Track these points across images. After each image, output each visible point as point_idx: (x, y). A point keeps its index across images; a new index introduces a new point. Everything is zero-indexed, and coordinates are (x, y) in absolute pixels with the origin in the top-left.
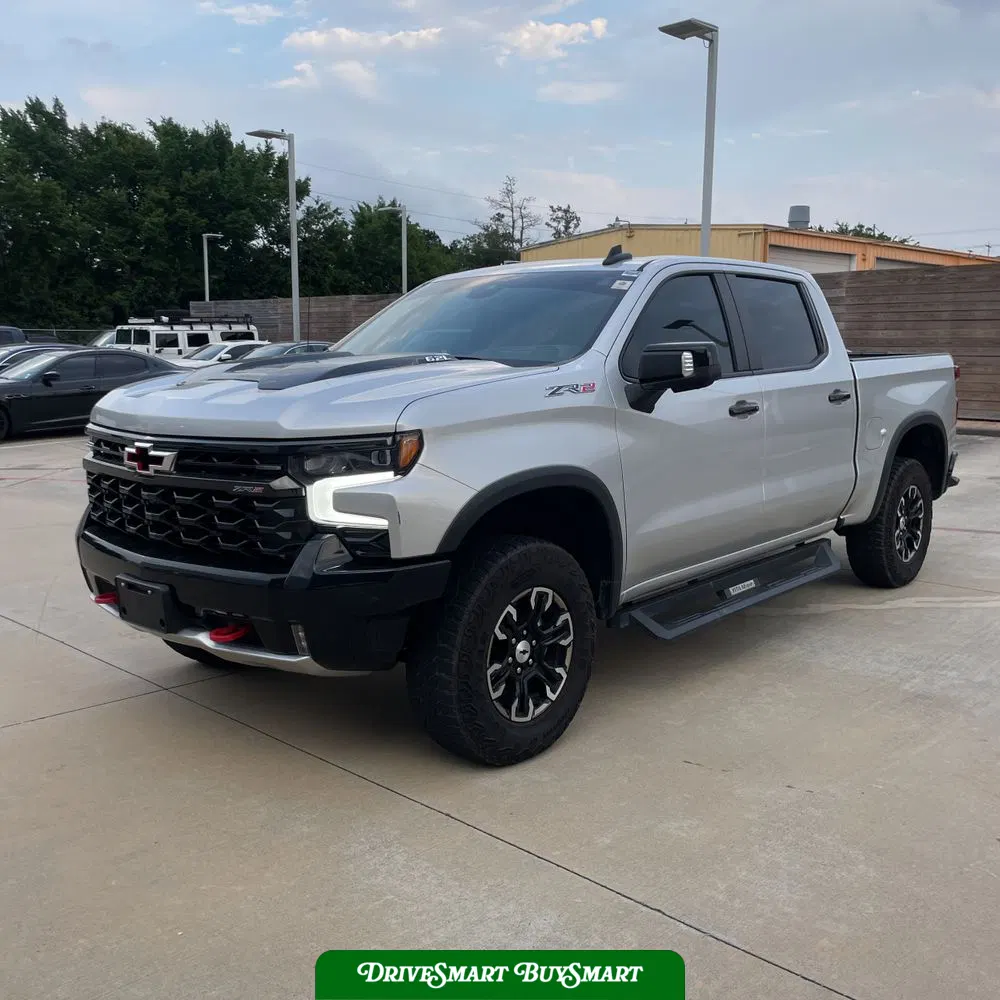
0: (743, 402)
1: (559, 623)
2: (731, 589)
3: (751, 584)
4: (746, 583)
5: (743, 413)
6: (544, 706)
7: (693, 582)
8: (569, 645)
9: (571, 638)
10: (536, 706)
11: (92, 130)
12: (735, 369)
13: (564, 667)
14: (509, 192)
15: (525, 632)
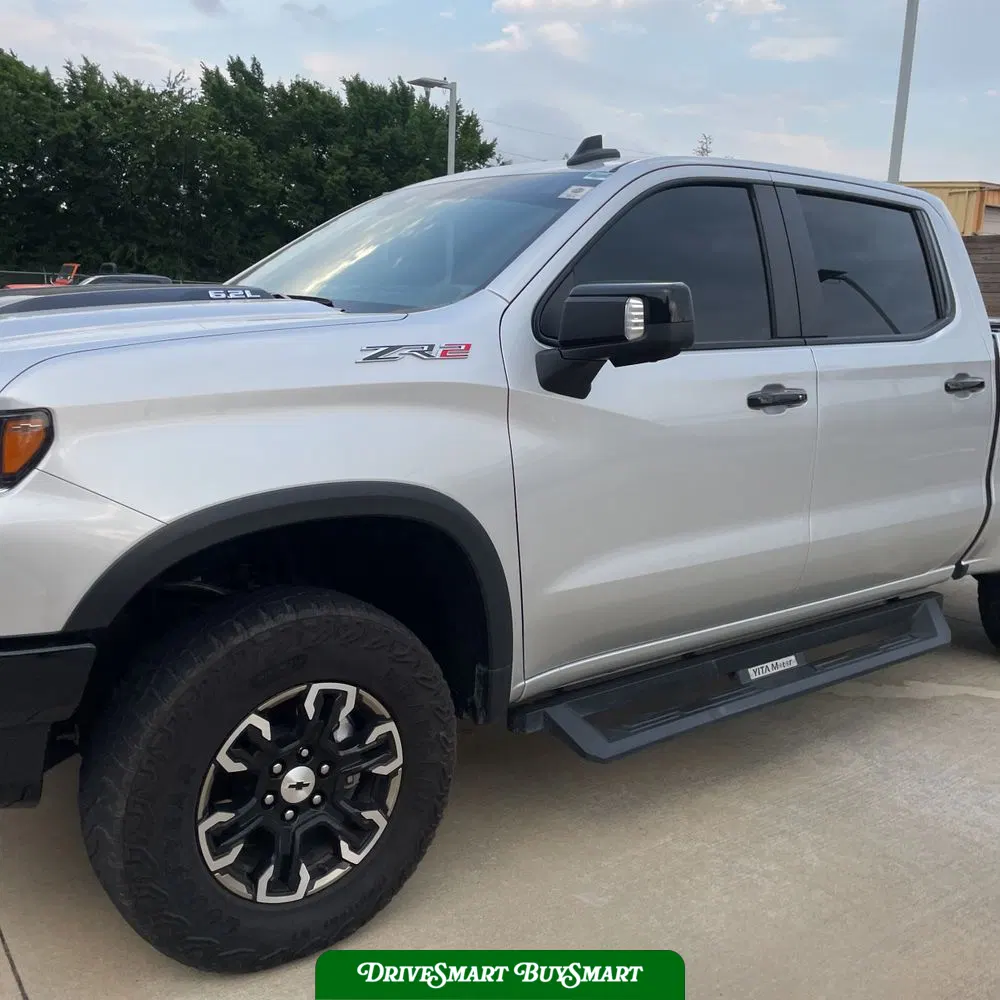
0: (779, 387)
1: (372, 738)
2: (751, 671)
3: (790, 662)
4: (780, 661)
5: (775, 403)
6: (337, 873)
7: (689, 656)
8: (395, 773)
9: (399, 761)
10: (316, 874)
11: (287, 88)
12: (773, 335)
13: (384, 809)
14: (704, 151)
15: (305, 752)
